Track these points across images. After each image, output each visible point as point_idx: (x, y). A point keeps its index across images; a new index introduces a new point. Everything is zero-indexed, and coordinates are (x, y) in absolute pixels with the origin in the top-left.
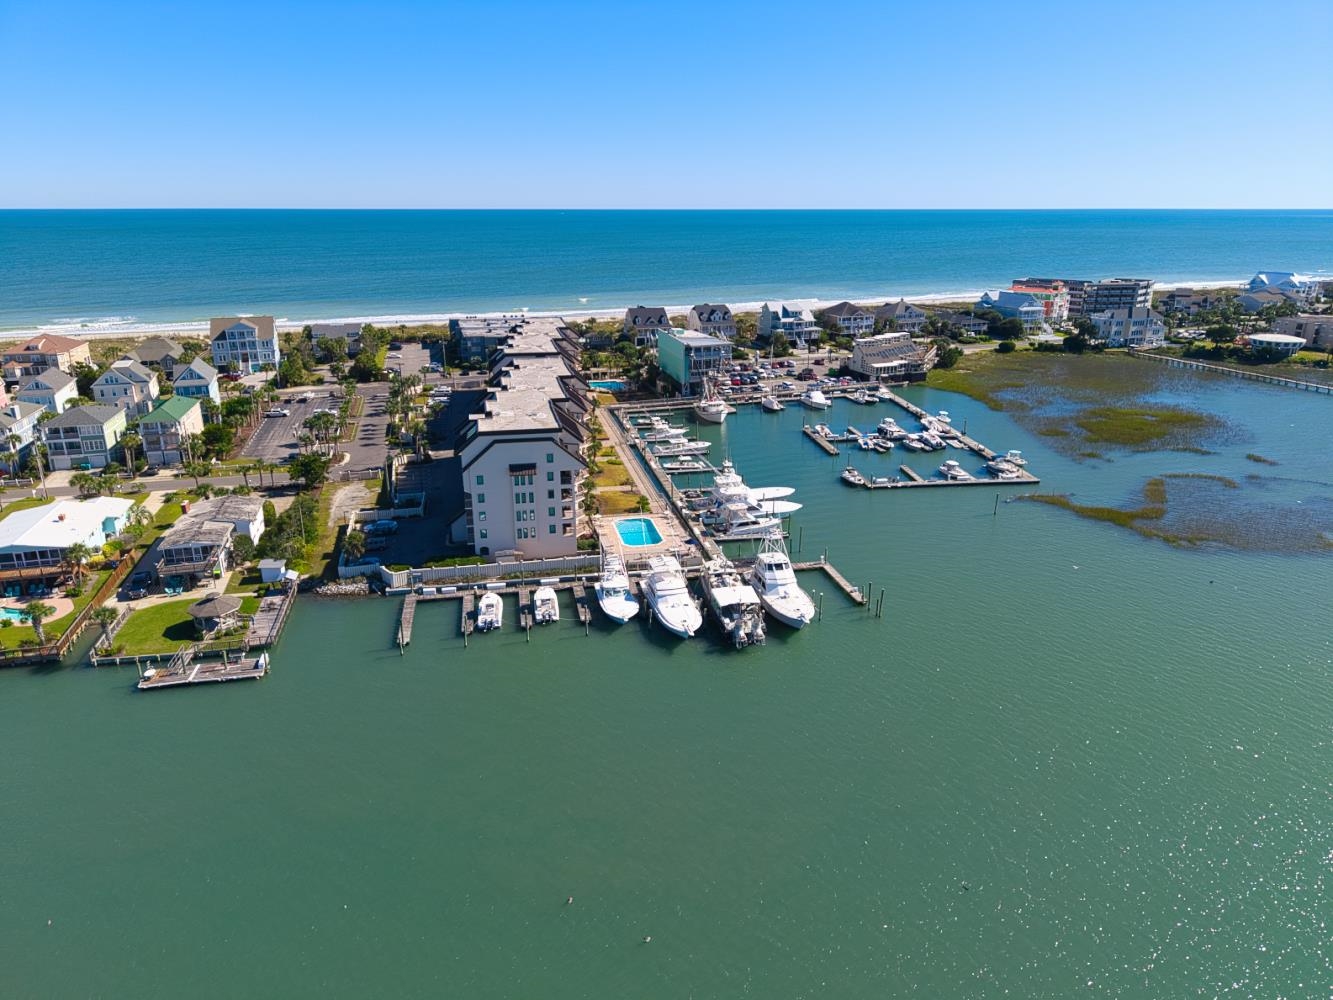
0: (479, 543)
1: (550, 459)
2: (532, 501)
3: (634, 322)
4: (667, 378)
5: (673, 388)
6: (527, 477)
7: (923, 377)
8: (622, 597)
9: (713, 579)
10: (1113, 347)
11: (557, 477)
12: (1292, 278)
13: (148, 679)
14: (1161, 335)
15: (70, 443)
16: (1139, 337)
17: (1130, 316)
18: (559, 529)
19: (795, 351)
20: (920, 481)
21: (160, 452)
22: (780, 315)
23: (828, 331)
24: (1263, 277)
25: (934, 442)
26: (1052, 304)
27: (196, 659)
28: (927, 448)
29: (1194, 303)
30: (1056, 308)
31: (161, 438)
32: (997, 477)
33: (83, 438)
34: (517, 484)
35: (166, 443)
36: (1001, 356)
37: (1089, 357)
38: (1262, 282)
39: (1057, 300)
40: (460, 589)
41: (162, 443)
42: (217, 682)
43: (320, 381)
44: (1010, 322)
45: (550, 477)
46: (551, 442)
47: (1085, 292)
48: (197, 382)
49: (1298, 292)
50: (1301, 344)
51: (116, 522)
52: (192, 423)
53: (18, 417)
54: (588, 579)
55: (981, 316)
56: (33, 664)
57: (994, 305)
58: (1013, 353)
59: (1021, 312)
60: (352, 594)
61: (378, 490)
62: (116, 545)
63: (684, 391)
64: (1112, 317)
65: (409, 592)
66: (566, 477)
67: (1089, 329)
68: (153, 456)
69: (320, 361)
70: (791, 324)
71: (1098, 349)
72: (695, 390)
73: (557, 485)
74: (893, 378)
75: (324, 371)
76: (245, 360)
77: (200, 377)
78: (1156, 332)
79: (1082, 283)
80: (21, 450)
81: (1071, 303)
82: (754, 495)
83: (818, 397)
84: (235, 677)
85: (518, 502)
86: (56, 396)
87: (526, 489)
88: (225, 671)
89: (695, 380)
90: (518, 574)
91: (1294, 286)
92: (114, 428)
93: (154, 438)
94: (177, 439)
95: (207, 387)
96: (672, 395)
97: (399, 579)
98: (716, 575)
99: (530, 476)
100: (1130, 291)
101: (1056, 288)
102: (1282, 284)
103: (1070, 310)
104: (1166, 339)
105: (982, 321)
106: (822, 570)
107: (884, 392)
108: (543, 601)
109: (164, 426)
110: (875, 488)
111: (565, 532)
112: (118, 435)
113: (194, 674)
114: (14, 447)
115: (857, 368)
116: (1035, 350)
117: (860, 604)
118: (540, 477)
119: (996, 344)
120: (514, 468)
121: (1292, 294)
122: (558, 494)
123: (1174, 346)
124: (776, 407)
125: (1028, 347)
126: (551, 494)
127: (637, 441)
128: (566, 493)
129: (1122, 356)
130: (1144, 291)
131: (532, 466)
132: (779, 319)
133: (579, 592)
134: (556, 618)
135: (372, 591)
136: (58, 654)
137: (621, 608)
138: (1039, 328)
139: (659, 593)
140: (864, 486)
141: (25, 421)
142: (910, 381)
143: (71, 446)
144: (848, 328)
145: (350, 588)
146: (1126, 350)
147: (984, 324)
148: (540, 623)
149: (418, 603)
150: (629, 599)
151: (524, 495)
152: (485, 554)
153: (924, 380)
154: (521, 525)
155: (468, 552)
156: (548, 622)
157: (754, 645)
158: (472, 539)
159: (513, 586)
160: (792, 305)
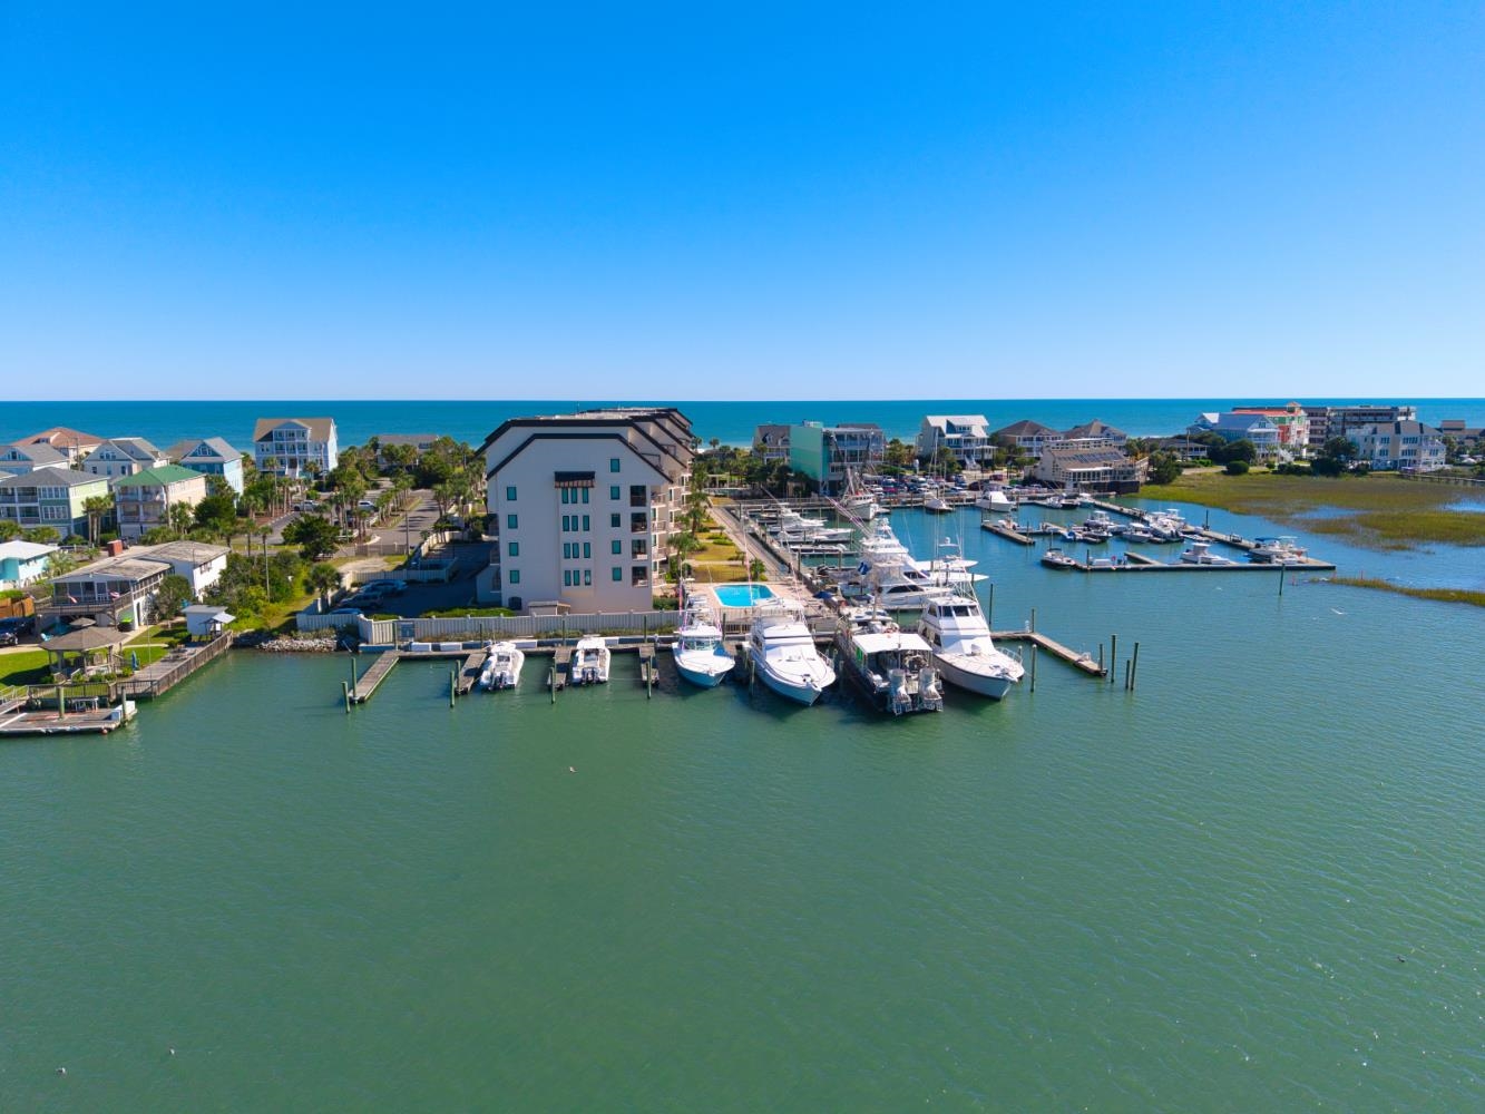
0: (508, 591)
1: (615, 466)
2: (587, 528)
4: (800, 476)
5: (808, 487)
6: (580, 491)
7: (1135, 487)
8: (710, 651)
10: (1379, 470)
11: (626, 495)
14: (1442, 456)
15: (26, 509)
16: (1412, 458)
17: (1398, 431)
18: (627, 575)
19: (964, 472)
20: (1157, 564)
21: (138, 526)
22: (944, 429)
23: (1005, 451)
25: (1167, 532)
26: (1289, 427)
28: (1160, 538)
30: (1293, 432)
31: (141, 507)
33: (42, 503)
34: (565, 502)
35: (146, 513)
36: (1230, 478)
37: (1345, 480)
39: (1294, 423)
40: (465, 647)
41: (142, 514)
44: (1238, 444)
45: (615, 494)
46: (616, 441)
47: (1329, 418)
48: (210, 459)
51: (21, 566)
52: (189, 492)
54: (664, 641)
55: (1199, 441)
57: (1212, 427)
58: (1244, 476)
59: (1250, 433)
60: (311, 650)
61: (398, 563)
62: (11, 594)
63: (821, 489)
64: (1375, 432)
65: (393, 648)
66: (638, 495)
67: (1349, 449)
68: (128, 530)
69: (384, 474)
70: (958, 440)
71: (1359, 471)
72: (837, 488)
73: (626, 509)
76: (292, 466)
77: (215, 455)
81: (1311, 431)
82: (920, 566)
83: (998, 497)
85: (566, 529)
86: (35, 469)
87: (579, 509)
88: (51, 721)
89: (836, 477)
90: (560, 632)
92: (86, 495)
93: (133, 509)
94: (161, 507)
96: (807, 495)
97: (380, 630)
99: (586, 488)
100: (1386, 418)
101: (1291, 410)
103: (1311, 440)
105: (1200, 446)
106: (1028, 641)
107: (1086, 497)
108: (588, 653)
109: (146, 491)
110: (1092, 570)
111: (635, 582)
115: (1047, 476)
117: (1097, 675)
118: (599, 492)
119: (1222, 468)
120: (561, 477)
122: (626, 521)
123: (1459, 468)
124: (945, 509)
126: (616, 521)
127: (757, 529)
128: (639, 521)
129: (1394, 480)
130: (1404, 418)
131: (590, 476)
132: (944, 435)
133: (647, 651)
134: (606, 678)
135: (340, 648)
137: (705, 662)
139: (768, 642)
140: (1075, 568)
142: (1118, 493)
143: (26, 513)
144: (1030, 450)
145: (310, 643)
146: (1398, 473)
147: (1202, 449)
148: (578, 684)
149: (402, 660)
150: (720, 651)
151: (575, 518)
152: (516, 606)
153: (1137, 491)
154: (571, 564)
155: (493, 604)
156: (590, 682)
157: (925, 712)
158: (499, 588)
159: (552, 644)
160: (958, 420)
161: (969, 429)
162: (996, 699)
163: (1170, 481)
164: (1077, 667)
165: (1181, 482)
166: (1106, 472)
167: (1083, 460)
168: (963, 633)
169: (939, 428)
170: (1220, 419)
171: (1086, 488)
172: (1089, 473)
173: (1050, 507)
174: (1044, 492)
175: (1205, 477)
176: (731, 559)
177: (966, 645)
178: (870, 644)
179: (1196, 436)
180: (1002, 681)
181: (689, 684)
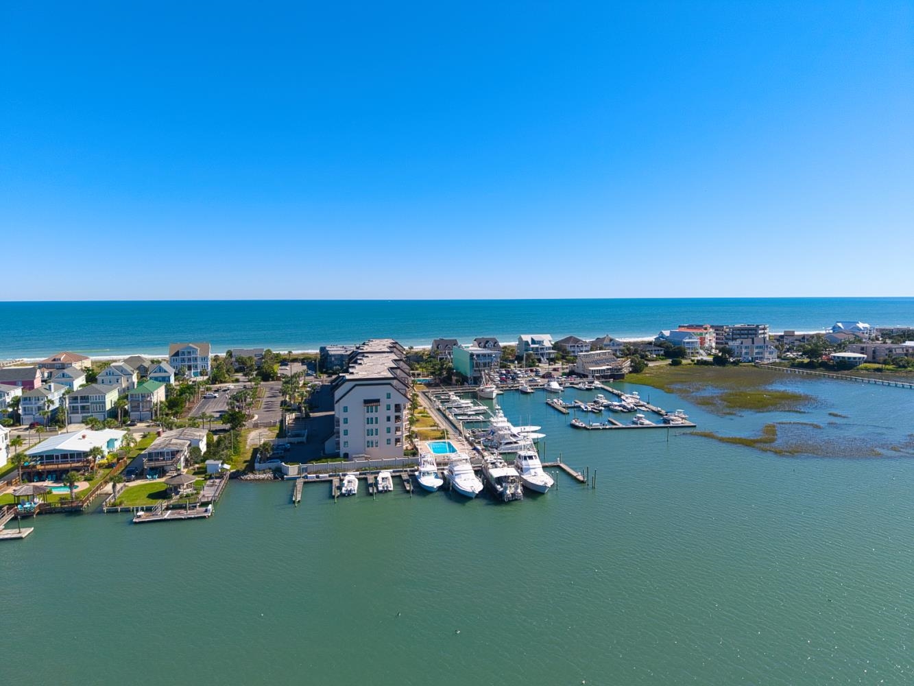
0: (343, 450)
1: (389, 396)
2: (377, 423)
3: (438, 348)
4: (458, 374)
5: (463, 380)
6: (374, 408)
7: (622, 376)
8: (433, 477)
9: (490, 466)
10: (744, 362)
11: (393, 408)
12: (858, 325)
13: (140, 516)
14: (775, 355)
16: (761, 356)
17: (753, 343)
18: (393, 441)
19: (540, 365)
20: (621, 426)
21: (139, 413)
22: (530, 342)
23: (561, 353)
24: (840, 325)
25: (629, 407)
26: (704, 338)
27: (167, 509)
28: (625, 410)
29: (796, 340)
30: (707, 340)
31: (141, 404)
32: (669, 423)
33: (92, 403)
34: (368, 412)
35: (143, 407)
36: (673, 367)
37: (730, 368)
38: (840, 327)
39: (707, 336)
40: (330, 476)
41: (141, 407)
42: (182, 519)
43: (237, 381)
44: (678, 348)
45: (388, 408)
46: (389, 386)
47: (725, 332)
48: (163, 374)
49: (863, 333)
50: (864, 358)
51: (116, 442)
52: (159, 395)
53: (53, 391)
54: (411, 471)
55: (659, 346)
56: (66, 512)
57: (668, 339)
58: (681, 366)
59: (684, 342)
60: (263, 479)
61: (277, 431)
62: (114, 456)
63: (470, 382)
64: (742, 343)
65: (300, 477)
66: (398, 408)
67: (729, 352)
68: (134, 415)
69: (237, 371)
70: (537, 348)
71: (735, 363)
72: (477, 381)
73: (392, 414)
74: (603, 377)
75: (239, 376)
76: (190, 368)
77: (165, 372)
78: (771, 353)
79: (722, 326)
80: (52, 411)
81: (717, 339)
82: (515, 430)
83: (555, 385)
84: (193, 516)
85: (368, 423)
86: (74, 382)
87: (373, 415)
88: (184, 514)
89: (477, 375)
90: (367, 468)
91: (861, 330)
92: (111, 398)
93: (136, 404)
94: (150, 404)
95: (168, 377)
96: (462, 384)
97: (293, 470)
98: (492, 463)
99: (376, 406)
100: (753, 332)
101: (706, 329)
102: (852, 328)
103: (717, 343)
104: (778, 357)
105: (659, 348)
106: (559, 467)
107: (597, 383)
108: (383, 479)
109: (143, 396)
110: (592, 429)
111: (396, 444)
112: (113, 403)
113: (167, 515)
114: (48, 407)
115: (580, 371)
116: (695, 364)
117: (583, 482)
118: (382, 408)
119: (669, 361)
120: (366, 402)
121: (859, 334)
122: (393, 419)
123: (783, 361)
124: (529, 391)
125: (691, 362)
126: (389, 419)
127: (440, 406)
128: (398, 418)
129: (751, 368)
130: (762, 331)
131: (378, 401)
132: (529, 345)
133: (405, 476)
134: (391, 489)
135: (275, 478)
136: (82, 506)
137: (431, 481)
138: (697, 353)
139: (456, 473)
140: (585, 428)
141: (56, 394)
142: (614, 379)
143: (83, 407)
144: (574, 352)
145: (262, 476)
146: (753, 364)
147: (661, 350)
148: (381, 492)
149: (305, 483)
150: (437, 477)
151: (372, 419)
152: (346, 456)
153: (623, 378)
154: (370, 438)
155: (335, 456)
156: (386, 491)
157: (516, 500)
158: (339, 448)
159: (365, 474)
160: (537, 337)
161: (543, 342)
162: (543, 494)
163: (641, 371)
164: (575, 479)
165: (647, 371)
166: (608, 369)
167: (597, 363)
168: (531, 467)
169: (527, 342)
170: (670, 334)
171: (598, 378)
172: (599, 370)
173: (580, 389)
174: (578, 380)
175: (660, 367)
176: (431, 426)
177: (532, 472)
178: (496, 473)
179: (658, 344)
180: (545, 487)
181: (424, 491)
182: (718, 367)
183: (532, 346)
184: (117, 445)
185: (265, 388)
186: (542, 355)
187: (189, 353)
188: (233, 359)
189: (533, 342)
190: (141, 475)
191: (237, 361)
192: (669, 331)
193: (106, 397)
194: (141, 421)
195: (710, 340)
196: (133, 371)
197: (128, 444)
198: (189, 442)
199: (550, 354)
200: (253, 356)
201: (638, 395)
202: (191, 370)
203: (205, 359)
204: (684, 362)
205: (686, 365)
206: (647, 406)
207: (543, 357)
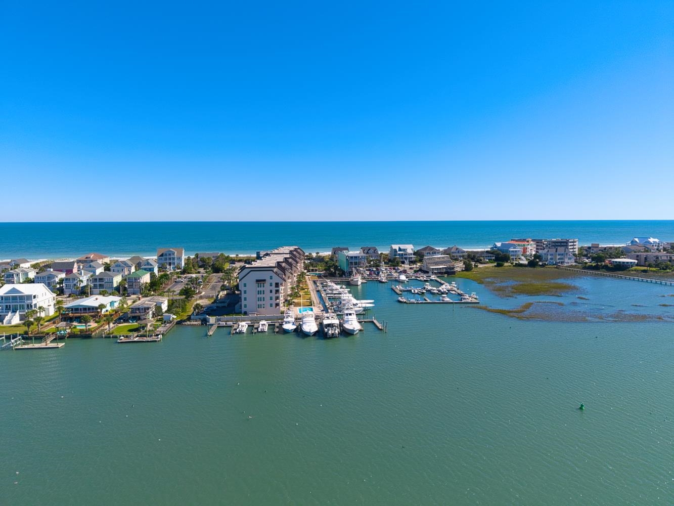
0: (244, 309)
1: (271, 278)
2: (264, 294)
3: (334, 253)
4: (340, 270)
5: (342, 273)
6: (262, 284)
7: (454, 273)
8: (291, 324)
9: (325, 318)
10: (550, 265)
11: (274, 285)
12: (649, 240)
13: (121, 339)
14: (573, 260)
15: (100, 284)
16: (562, 261)
17: (556, 251)
18: (274, 305)
19: (403, 265)
20: (429, 301)
21: (133, 289)
22: (398, 250)
23: (419, 257)
24: (637, 240)
25: (442, 291)
26: (527, 248)
27: (137, 336)
28: (439, 293)
29: (600, 250)
30: (528, 250)
31: (134, 284)
32: (461, 301)
33: (105, 283)
34: (258, 287)
35: (135, 286)
36: (497, 268)
37: (538, 269)
38: (636, 242)
39: (529, 246)
40: (233, 324)
42: (143, 341)
43: (199, 272)
44: (504, 255)
45: (271, 285)
46: (271, 272)
47: (544, 244)
48: (150, 267)
49: (653, 246)
50: (634, 262)
51: (115, 303)
52: (146, 279)
53: (83, 275)
54: (281, 322)
55: (492, 253)
56: (82, 337)
57: (499, 249)
58: (503, 267)
59: (510, 251)
60: (195, 325)
61: (213, 301)
62: (113, 311)
63: (346, 274)
64: (549, 252)
65: (216, 324)
66: (277, 285)
68: (130, 290)
69: (200, 267)
70: (402, 254)
71: (543, 266)
73: (274, 288)
74: (440, 273)
75: (202, 270)
76: (170, 264)
77: (151, 265)
78: (570, 259)
79: (542, 240)
80: (82, 287)
81: (536, 249)
82: (358, 302)
83: (403, 278)
84: (149, 340)
85: (258, 294)
86: (97, 270)
87: (261, 289)
88: (145, 339)
89: (350, 270)
90: (256, 320)
92: (117, 280)
93: (131, 284)
94: (140, 284)
95: (153, 269)
96: (342, 276)
97: (212, 320)
98: (327, 317)
99: (264, 284)
100: (565, 244)
101: (528, 242)
102: (646, 242)
103: (536, 252)
104: (576, 262)
105: (492, 255)
107: (433, 277)
108: (262, 325)
109: (135, 280)
111: (276, 307)
112: (118, 283)
113: (136, 339)
114: (80, 284)
115: (425, 269)
116: (514, 266)
117: (381, 330)
118: (267, 284)
119: (495, 264)
120: (258, 281)
122: (274, 292)
123: (578, 265)
124: (384, 281)
125: (510, 264)
126: (271, 292)
127: (320, 289)
128: (277, 291)
129: (554, 269)
130: (572, 244)
131: (265, 280)
132: (397, 252)
133: (277, 324)
134: (266, 330)
135: (202, 324)
136: (91, 334)
137: (289, 327)
138: (520, 258)
139: (305, 323)
140: (405, 302)
141: (85, 277)
142: (447, 274)
143: (100, 285)
145: (194, 323)
146: (555, 266)
148: (260, 332)
149: (218, 327)
150: (293, 324)
151: (261, 291)
152: (245, 313)
154: (259, 303)
155: (239, 313)
156: (263, 332)
157: (335, 337)
158: (241, 308)
159: (254, 323)
160: (402, 247)
161: (406, 250)
163: (470, 270)
164: (377, 327)
165: (475, 271)
166: (444, 268)
167: (437, 263)
168: (350, 320)
169: (395, 250)
170: (501, 245)
171: (435, 273)
172: (438, 268)
174: (422, 275)
175: (486, 268)
176: (307, 299)
177: (350, 322)
178: (327, 322)
181: (286, 332)
182: (530, 268)
183: (399, 252)
184: (116, 305)
185: (215, 277)
186: (406, 258)
187: (170, 254)
188: (199, 259)
189: (400, 249)
190: (126, 321)
191: (201, 260)
192: (500, 243)
193: (114, 279)
194: (134, 294)
195: (531, 250)
196: (132, 265)
197: (123, 305)
198: (155, 304)
199: (411, 258)
200: (212, 257)
201: (455, 284)
202: (171, 265)
203: (180, 259)
204: (506, 264)
205: (507, 266)
206: (457, 291)
207: (406, 260)
